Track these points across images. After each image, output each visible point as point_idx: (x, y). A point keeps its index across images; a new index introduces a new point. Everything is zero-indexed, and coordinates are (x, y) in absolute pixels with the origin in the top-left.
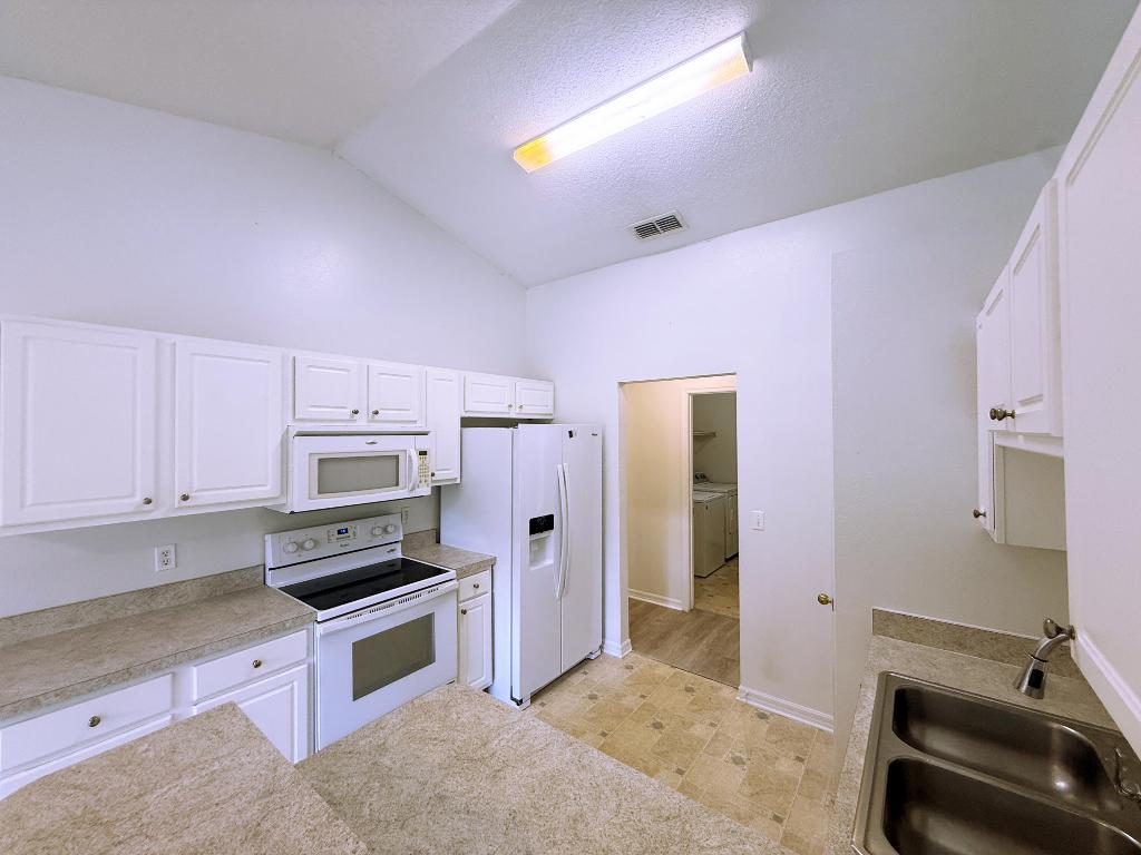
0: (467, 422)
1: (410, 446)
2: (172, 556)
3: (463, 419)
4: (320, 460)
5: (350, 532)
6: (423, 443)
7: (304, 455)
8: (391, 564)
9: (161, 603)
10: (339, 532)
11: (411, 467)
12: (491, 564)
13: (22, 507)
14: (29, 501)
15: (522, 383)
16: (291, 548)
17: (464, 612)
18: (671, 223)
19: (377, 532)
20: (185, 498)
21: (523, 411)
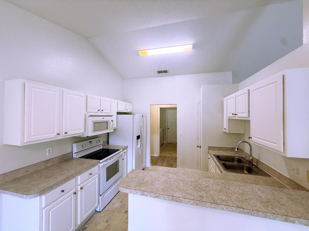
0: (119, 113)
1: (110, 119)
2: (51, 151)
3: (117, 112)
4: (94, 123)
5: (92, 142)
6: (112, 118)
7: (90, 121)
8: (100, 150)
9: (49, 164)
10: (90, 142)
11: (110, 124)
12: (126, 148)
13: (30, 136)
14: (32, 135)
15: (127, 104)
16: (81, 147)
17: (123, 159)
18: (166, 72)
19: (98, 142)
20: (66, 133)
21: (128, 111)
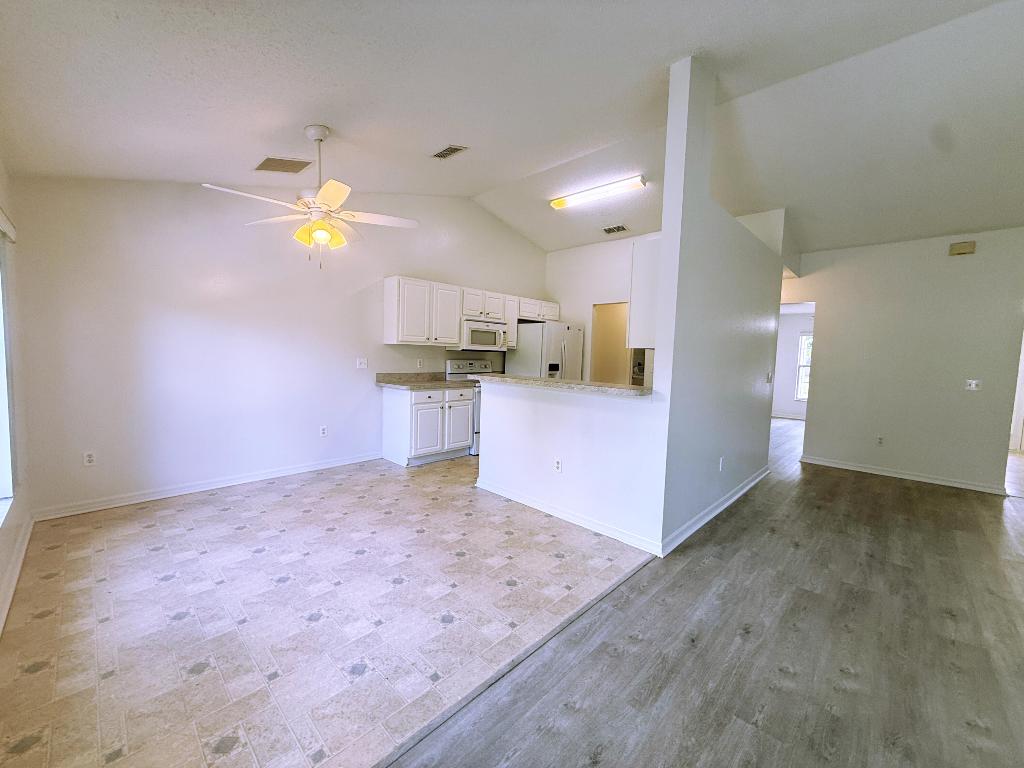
0: (521, 321)
1: (500, 329)
3: (519, 319)
4: (472, 331)
5: (474, 365)
6: (505, 328)
7: (466, 328)
10: (470, 364)
11: (500, 340)
15: (544, 303)
18: (620, 229)
20: (436, 339)
21: (545, 318)
